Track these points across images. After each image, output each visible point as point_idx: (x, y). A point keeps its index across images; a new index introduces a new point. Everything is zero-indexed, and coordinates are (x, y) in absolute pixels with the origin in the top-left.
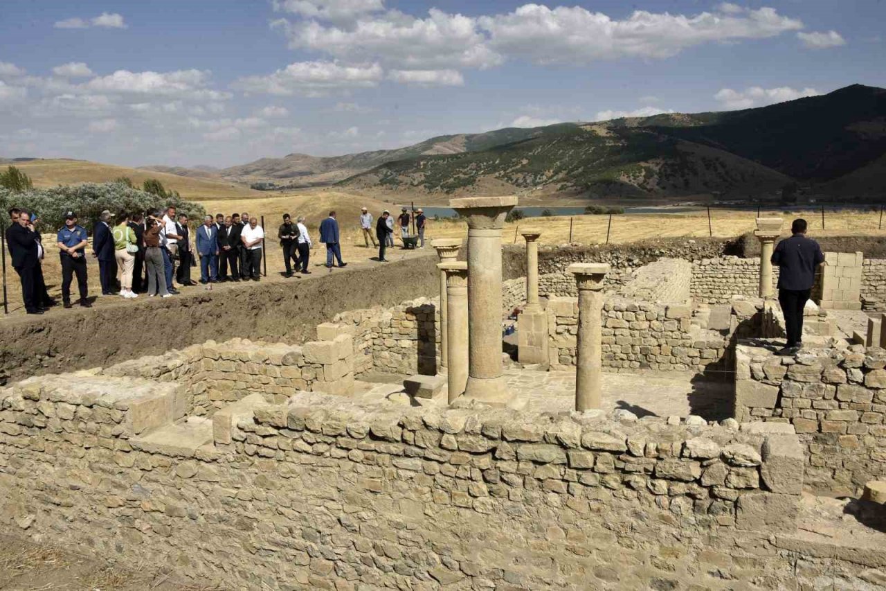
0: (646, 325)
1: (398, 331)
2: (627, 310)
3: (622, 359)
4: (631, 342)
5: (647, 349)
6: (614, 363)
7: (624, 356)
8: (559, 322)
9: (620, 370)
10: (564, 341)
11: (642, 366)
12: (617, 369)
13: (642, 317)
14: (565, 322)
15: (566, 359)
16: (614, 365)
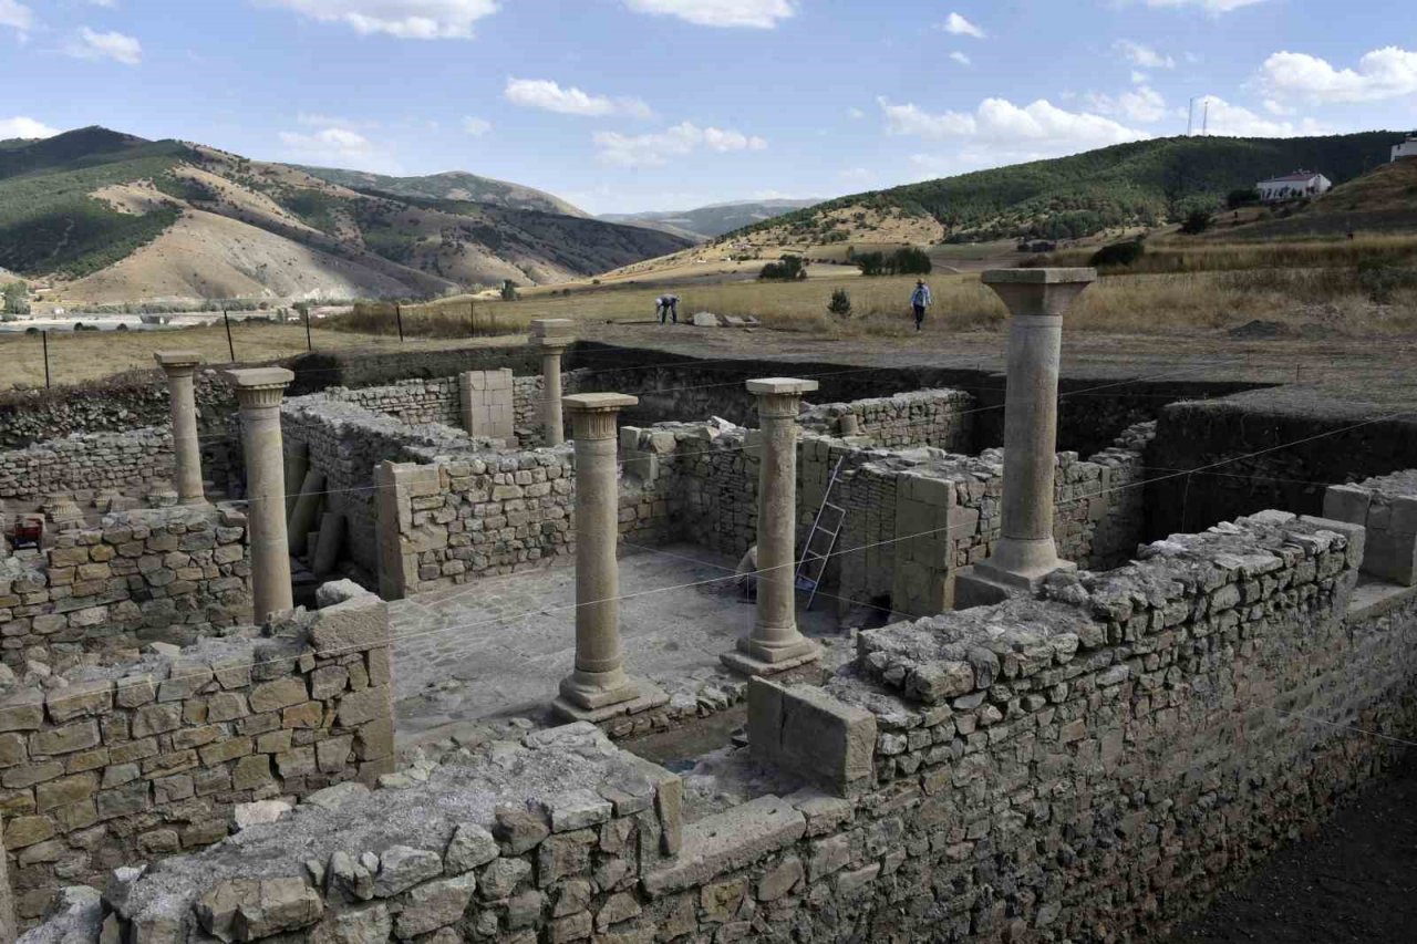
0: (546, 488)
1: (68, 590)
2: (519, 469)
3: (518, 549)
4: (529, 518)
5: (552, 525)
6: (506, 559)
7: (520, 545)
8: (416, 507)
9: (516, 567)
10: (427, 538)
11: (545, 553)
12: (510, 568)
13: (542, 476)
14: (428, 505)
15: (431, 569)
16: (506, 561)
